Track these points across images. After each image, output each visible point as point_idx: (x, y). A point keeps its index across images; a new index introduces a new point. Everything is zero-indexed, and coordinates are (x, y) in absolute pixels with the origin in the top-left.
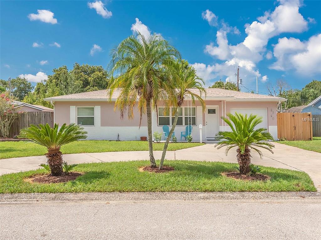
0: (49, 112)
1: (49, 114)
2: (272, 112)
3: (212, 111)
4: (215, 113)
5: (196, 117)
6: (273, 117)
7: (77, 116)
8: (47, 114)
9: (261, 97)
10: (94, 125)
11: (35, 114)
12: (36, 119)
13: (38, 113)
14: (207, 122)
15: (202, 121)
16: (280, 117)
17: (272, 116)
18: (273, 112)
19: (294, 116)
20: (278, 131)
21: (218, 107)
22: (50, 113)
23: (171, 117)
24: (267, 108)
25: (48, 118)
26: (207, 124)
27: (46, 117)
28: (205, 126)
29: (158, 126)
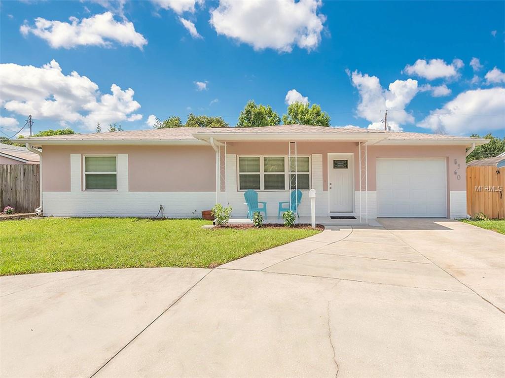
0: (33, 165)
1: (33, 168)
2: (457, 164)
3: (340, 164)
4: (347, 168)
5: (310, 175)
6: (458, 174)
7: (85, 173)
8: (28, 169)
9: (435, 137)
10: (116, 188)
11: (7, 169)
12: (9, 178)
13: (13, 167)
14: (331, 184)
15: (322, 182)
16: (473, 175)
17: (455, 173)
18: (459, 165)
19: (499, 172)
20: (467, 201)
21: (352, 156)
22: (35, 166)
23: (262, 174)
24: (448, 158)
25: (31, 175)
26: (330, 188)
27: (26, 175)
28: (327, 191)
29: (237, 191)
